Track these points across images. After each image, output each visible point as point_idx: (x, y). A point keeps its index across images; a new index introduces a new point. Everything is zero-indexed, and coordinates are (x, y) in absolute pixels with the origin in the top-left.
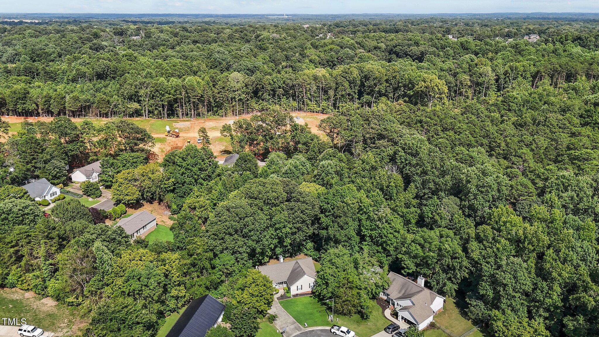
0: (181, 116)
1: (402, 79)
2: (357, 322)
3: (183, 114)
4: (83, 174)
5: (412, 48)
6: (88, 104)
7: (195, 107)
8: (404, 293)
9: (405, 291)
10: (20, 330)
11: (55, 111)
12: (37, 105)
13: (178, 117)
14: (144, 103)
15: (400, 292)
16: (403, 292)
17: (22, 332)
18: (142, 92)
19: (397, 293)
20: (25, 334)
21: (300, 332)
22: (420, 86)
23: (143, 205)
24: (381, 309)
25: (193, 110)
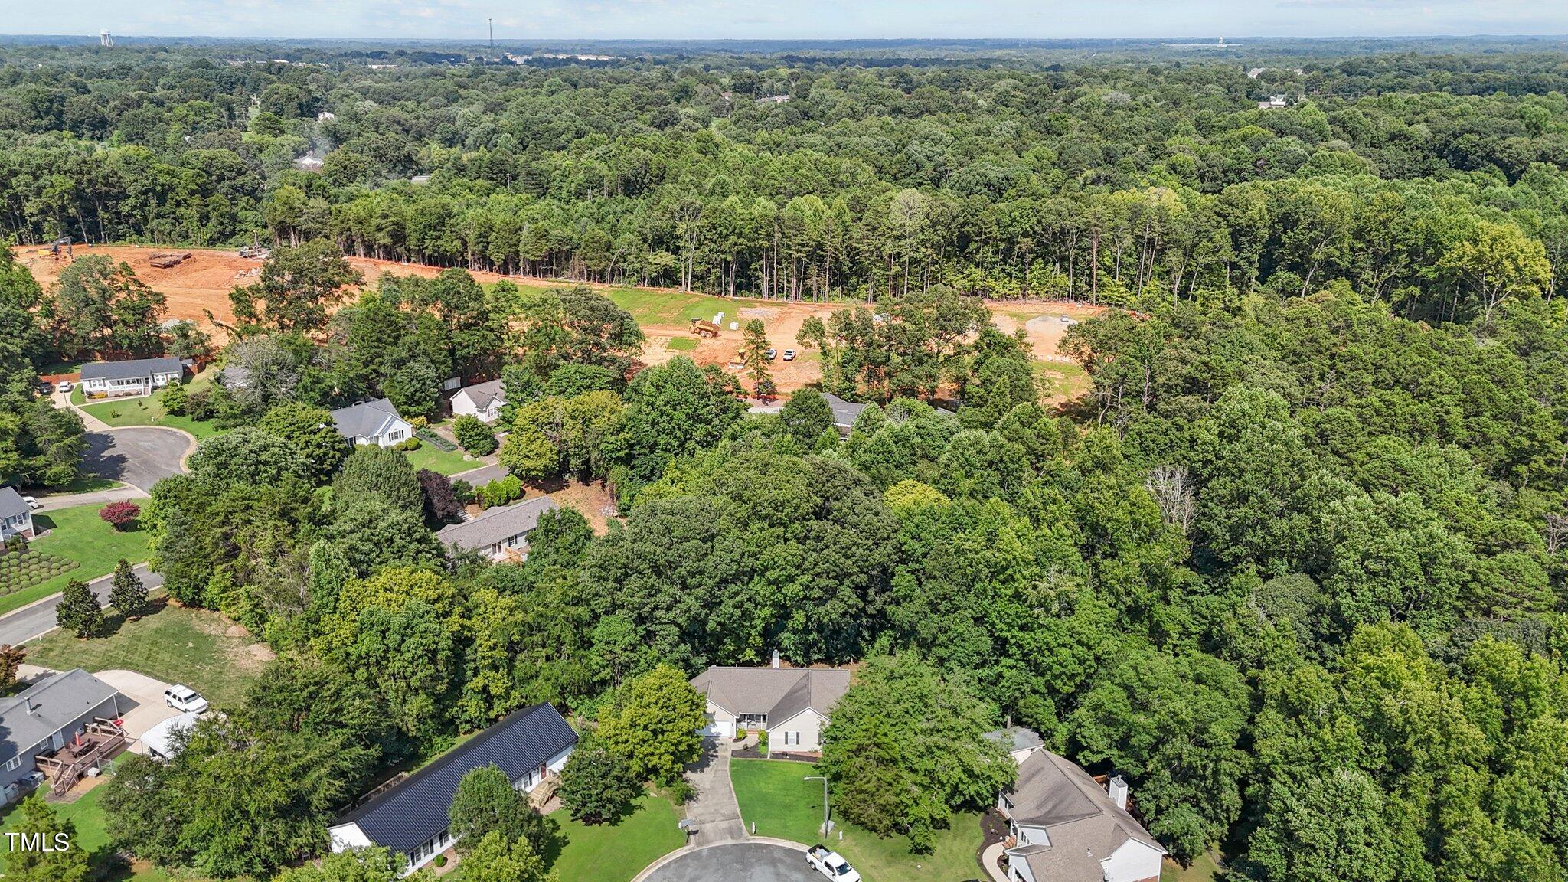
0: (765, 293)
1: (1407, 231)
2: (892, 855)
3: (771, 289)
4: (473, 399)
5: (1512, 140)
6: (565, 248)
7: (799, 271)
8: (1049, 812)
9: (1054, 807)
10: (168, 693)
11: (498, 258)
12: (465, 244)
13: (760, 293)
14: (684, 254)
15: (1038, 808)
16: (1049, 807)
17: (170, 698)
18: (682, 228)
19: (1033, 806)
20: (175, 702)
21: (734, 842)
22: (1459, 254)
23: (568, 486)
24: (980, 840)
25: (794, 280)
